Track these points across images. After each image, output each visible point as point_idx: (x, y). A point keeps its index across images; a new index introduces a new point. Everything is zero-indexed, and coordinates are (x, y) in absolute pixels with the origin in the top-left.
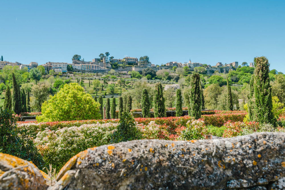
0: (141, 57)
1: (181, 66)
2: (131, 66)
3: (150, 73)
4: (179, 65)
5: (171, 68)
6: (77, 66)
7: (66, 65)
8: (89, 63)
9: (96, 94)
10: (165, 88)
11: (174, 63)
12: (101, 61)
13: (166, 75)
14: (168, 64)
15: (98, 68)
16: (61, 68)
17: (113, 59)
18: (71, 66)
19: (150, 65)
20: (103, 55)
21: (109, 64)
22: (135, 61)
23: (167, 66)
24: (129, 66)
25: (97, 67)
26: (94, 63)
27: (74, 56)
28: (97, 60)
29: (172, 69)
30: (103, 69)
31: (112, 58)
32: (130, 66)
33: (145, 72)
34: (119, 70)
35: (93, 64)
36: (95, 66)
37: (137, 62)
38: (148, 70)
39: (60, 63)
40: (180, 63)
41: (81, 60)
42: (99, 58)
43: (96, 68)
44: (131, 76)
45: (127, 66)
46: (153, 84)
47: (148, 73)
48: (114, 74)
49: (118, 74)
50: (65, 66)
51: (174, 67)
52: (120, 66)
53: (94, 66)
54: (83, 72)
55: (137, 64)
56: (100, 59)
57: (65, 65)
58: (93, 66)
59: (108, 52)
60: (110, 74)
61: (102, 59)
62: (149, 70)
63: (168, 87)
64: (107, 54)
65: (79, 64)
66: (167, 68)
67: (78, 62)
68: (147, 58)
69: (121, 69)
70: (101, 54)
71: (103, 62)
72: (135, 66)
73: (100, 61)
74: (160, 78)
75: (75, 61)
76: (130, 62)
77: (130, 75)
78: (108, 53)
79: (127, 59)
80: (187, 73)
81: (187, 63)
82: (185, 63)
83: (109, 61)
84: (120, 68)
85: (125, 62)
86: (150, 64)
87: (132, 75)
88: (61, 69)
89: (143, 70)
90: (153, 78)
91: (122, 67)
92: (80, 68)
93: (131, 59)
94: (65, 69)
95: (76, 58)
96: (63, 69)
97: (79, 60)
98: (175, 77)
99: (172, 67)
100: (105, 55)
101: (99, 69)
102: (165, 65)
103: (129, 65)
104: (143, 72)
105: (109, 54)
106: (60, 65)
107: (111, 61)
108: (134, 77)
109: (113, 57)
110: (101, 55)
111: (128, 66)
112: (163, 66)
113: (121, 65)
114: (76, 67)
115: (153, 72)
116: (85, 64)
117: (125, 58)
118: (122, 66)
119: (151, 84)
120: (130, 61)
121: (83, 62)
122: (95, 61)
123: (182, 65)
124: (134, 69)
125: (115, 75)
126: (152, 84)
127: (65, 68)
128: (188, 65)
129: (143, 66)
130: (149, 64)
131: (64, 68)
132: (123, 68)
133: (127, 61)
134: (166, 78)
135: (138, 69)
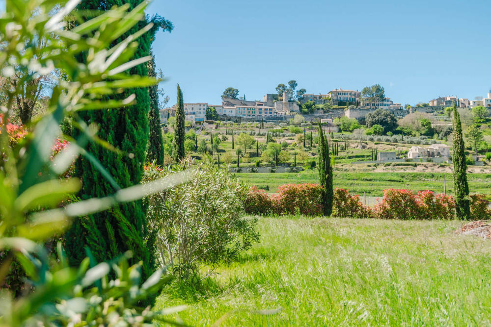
0: (365, 87)
1: (467, 105)
2: (344, 108)
3: (382, 122)
4: (462, 103)
5: (441, 111)
6: (227, 110)
7: (204, 107)
8: (254, 103)
9: (236, 165)
10: (408, 153)
11: (448, 99)
12: (280, 98)
13: (423, 126)
14: (433, 101)
15: (271, 113)
16: (194, 113)
17: (305, 94)
18: (213, 110)
19: (388, 105)
20: (283, 86)
21: (295, 105)
22: (353, 97)
23: (432, 107)
24: (339, 109)
25: (268, 111)
26: (265, 103)
27: (226, 90)
28: (273, 98)
29: (442, 113)
30: (280, 114)
31: (302, 91)
32: (341, 108)
33: (370, 119)
34: (315, 117)
35: (262, 105)
36: (266, 109)
37: (357, 99)
38: (378, 114)
39: (192, 104)
40: (464, 100)
41: (238, 97)
42: (276, 92)
43: (266, 113)
44: (340, 128)
45: (334, 109)
46: (382, 145)
47: (377, 122)
48: (302, 124)
49: (310, 123)
50: (202, 109)
51: (447, 108)
52: (318, 109)
53: (263, 109)
54: (238, 120)
55: (358, 104)
56: (277, 95)
57: (202, 107)
58: (260, 109)
59: (295, 80)
60: (293, 124)
61: (281, 95)
62: (380, 114)
63: (417, 152)
64: (293, 84)
65: (233, 105)
66: (431, 110)
67: (232, 101)
68: (379, 89)
69: (321, 113)
70: (280, 86)
71: (282, 100)
72: (349, 107)
73: (277, 99)
74: (408, 133)
75: (227, 100)
76: (342, 99)
77: (338, 125)
78: (295, 82)
79: (337, 93)
80: (482, 120)
81: (482, 98)
82: (477, 98)
83: (296, 99)
84: (317, 113)
85: (330, 99)
86: (390, 103)
87: (342, 127)
88: (193, 116)
89: (366, 114)
90: (389, 133)
91: (322, 111)
92: (234, 114)
93: (346, 94)
94: (202, 116)
95: (231, 95)
96: (198, 115)
97: (234, 98)
98: (445, 130)
99: (443, 109)
100: (288, 87)
101: (273, 115)
102: (425, 106)
103: (339, 106)
104: (367, 118)
105: (296, 85)
106: (193, 108)
107: (300, 99)
108: (346, 131)
109: (305, 91)
110: (282, 87)
111: (336, 109)
112: (421, 106)
113: (321, 106)
114: (225, 111)
115: (388, 119)
116: (246, 105)
117: (332, 92)
118: (322, 109)
119: (376, 144)
120: (342, 97)
121: (244, 102)
122: (268, 99)
123: (469, 104)
124: (347, 113)
125: (303, 126)
126: (379, 143)
127: (202, 113)
128: (484, 104)
129: (369, 107)
130: (385, 103)
131: (200, 113)
132: (325, 112)
133: (335, 98)
134: (423, 132)
135: (358, 114)
